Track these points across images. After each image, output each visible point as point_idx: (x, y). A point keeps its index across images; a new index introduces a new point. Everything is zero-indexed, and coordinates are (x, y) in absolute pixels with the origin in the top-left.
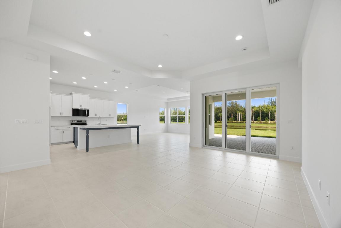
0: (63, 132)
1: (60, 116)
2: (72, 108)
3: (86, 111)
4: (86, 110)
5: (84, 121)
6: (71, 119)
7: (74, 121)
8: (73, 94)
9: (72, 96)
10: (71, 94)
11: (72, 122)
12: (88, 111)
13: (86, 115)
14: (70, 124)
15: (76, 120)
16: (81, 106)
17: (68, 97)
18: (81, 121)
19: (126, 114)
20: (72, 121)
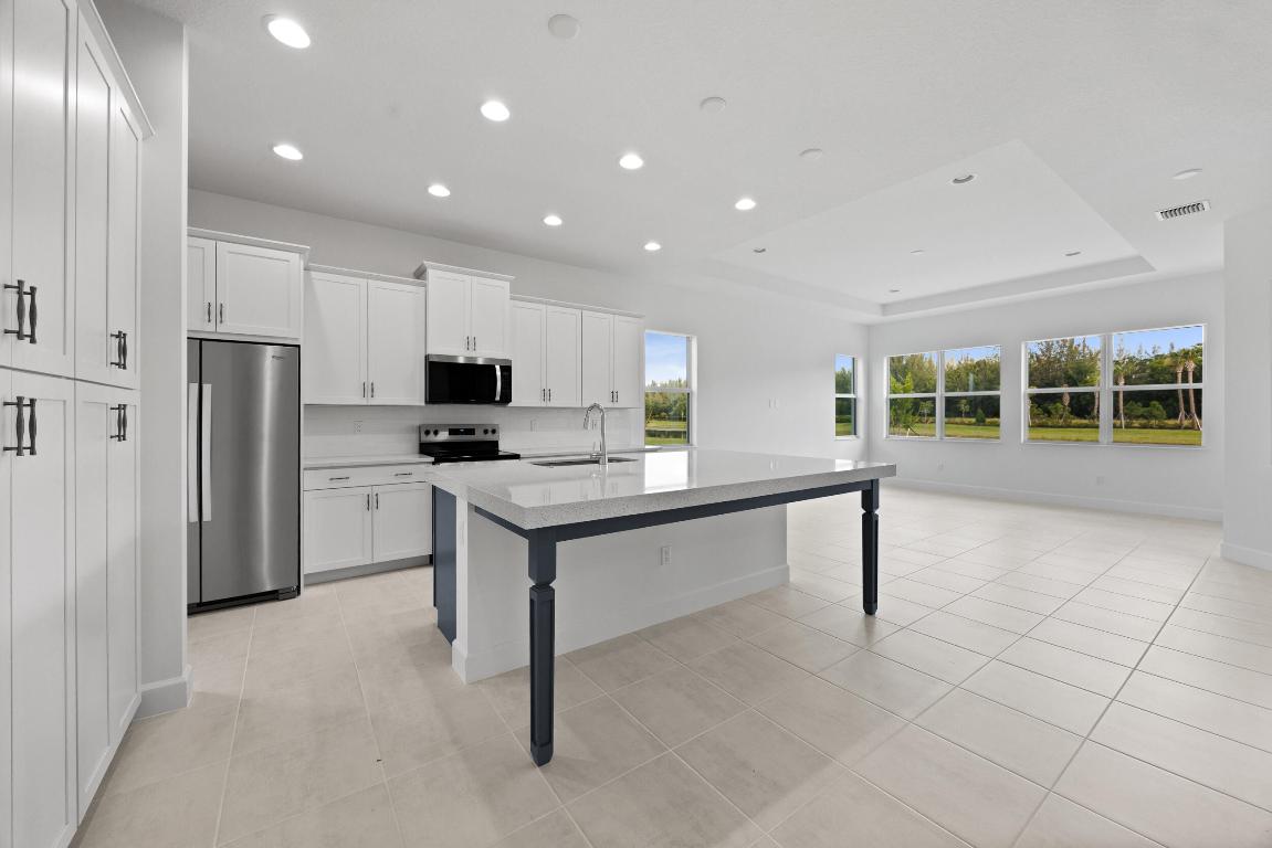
0: (371, 503)
1: (358, 400)
2: (427, 357)
3: (498, 373)
4: (498, 367)
5: (486, 432)
6: (417, 423)
7: (436, 433)
8: (431, 273)
9: (425, 286)
10: (420, 274)
11: (423, 435)
12: (507, 370)
13: (498, 398)
14: (417, 448)
15: (443, 427)
16: (470, 343)
17: (407, 292)
18: (470, 431)
19: (686, 391)
20: (427, 433)
